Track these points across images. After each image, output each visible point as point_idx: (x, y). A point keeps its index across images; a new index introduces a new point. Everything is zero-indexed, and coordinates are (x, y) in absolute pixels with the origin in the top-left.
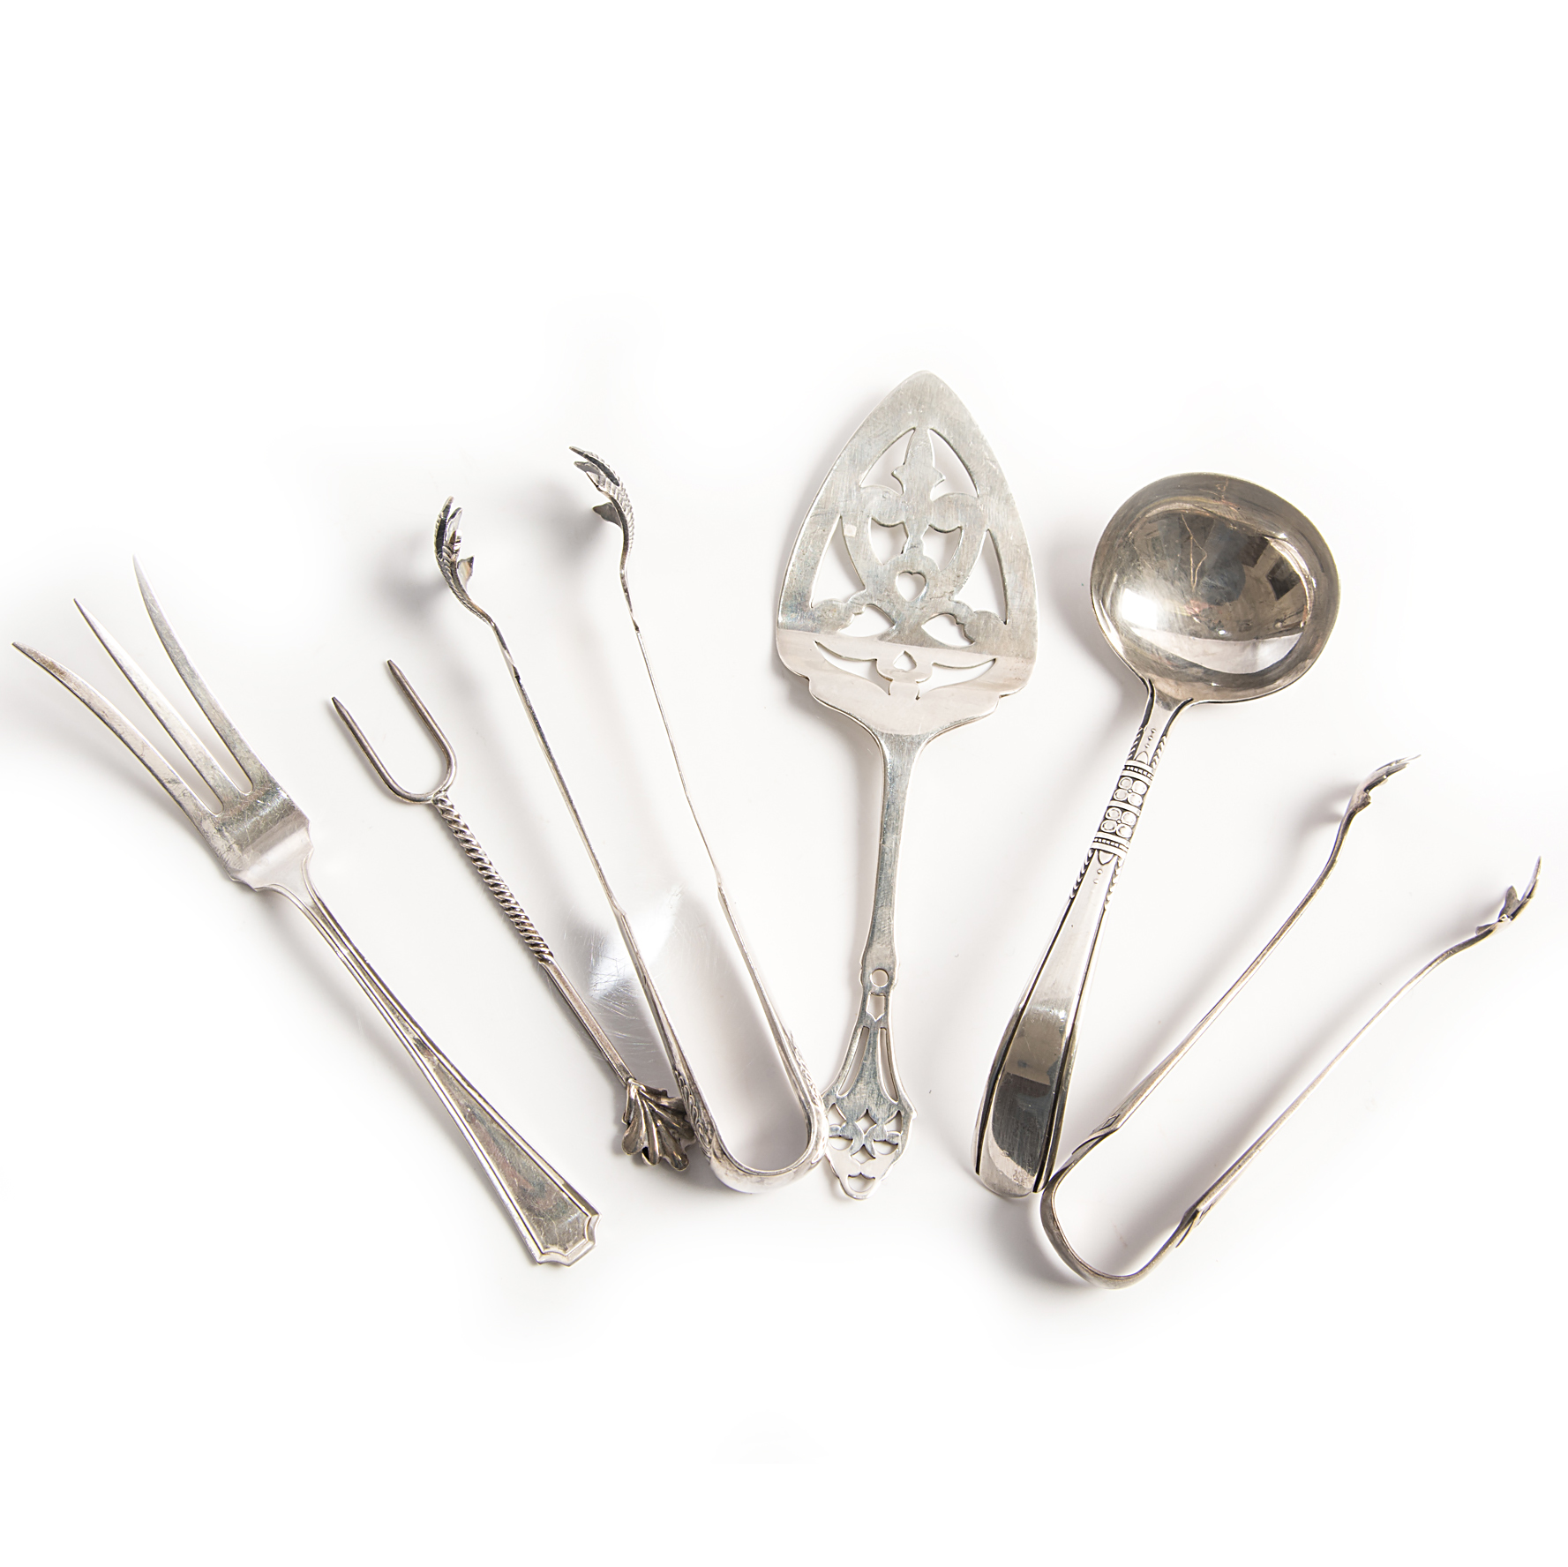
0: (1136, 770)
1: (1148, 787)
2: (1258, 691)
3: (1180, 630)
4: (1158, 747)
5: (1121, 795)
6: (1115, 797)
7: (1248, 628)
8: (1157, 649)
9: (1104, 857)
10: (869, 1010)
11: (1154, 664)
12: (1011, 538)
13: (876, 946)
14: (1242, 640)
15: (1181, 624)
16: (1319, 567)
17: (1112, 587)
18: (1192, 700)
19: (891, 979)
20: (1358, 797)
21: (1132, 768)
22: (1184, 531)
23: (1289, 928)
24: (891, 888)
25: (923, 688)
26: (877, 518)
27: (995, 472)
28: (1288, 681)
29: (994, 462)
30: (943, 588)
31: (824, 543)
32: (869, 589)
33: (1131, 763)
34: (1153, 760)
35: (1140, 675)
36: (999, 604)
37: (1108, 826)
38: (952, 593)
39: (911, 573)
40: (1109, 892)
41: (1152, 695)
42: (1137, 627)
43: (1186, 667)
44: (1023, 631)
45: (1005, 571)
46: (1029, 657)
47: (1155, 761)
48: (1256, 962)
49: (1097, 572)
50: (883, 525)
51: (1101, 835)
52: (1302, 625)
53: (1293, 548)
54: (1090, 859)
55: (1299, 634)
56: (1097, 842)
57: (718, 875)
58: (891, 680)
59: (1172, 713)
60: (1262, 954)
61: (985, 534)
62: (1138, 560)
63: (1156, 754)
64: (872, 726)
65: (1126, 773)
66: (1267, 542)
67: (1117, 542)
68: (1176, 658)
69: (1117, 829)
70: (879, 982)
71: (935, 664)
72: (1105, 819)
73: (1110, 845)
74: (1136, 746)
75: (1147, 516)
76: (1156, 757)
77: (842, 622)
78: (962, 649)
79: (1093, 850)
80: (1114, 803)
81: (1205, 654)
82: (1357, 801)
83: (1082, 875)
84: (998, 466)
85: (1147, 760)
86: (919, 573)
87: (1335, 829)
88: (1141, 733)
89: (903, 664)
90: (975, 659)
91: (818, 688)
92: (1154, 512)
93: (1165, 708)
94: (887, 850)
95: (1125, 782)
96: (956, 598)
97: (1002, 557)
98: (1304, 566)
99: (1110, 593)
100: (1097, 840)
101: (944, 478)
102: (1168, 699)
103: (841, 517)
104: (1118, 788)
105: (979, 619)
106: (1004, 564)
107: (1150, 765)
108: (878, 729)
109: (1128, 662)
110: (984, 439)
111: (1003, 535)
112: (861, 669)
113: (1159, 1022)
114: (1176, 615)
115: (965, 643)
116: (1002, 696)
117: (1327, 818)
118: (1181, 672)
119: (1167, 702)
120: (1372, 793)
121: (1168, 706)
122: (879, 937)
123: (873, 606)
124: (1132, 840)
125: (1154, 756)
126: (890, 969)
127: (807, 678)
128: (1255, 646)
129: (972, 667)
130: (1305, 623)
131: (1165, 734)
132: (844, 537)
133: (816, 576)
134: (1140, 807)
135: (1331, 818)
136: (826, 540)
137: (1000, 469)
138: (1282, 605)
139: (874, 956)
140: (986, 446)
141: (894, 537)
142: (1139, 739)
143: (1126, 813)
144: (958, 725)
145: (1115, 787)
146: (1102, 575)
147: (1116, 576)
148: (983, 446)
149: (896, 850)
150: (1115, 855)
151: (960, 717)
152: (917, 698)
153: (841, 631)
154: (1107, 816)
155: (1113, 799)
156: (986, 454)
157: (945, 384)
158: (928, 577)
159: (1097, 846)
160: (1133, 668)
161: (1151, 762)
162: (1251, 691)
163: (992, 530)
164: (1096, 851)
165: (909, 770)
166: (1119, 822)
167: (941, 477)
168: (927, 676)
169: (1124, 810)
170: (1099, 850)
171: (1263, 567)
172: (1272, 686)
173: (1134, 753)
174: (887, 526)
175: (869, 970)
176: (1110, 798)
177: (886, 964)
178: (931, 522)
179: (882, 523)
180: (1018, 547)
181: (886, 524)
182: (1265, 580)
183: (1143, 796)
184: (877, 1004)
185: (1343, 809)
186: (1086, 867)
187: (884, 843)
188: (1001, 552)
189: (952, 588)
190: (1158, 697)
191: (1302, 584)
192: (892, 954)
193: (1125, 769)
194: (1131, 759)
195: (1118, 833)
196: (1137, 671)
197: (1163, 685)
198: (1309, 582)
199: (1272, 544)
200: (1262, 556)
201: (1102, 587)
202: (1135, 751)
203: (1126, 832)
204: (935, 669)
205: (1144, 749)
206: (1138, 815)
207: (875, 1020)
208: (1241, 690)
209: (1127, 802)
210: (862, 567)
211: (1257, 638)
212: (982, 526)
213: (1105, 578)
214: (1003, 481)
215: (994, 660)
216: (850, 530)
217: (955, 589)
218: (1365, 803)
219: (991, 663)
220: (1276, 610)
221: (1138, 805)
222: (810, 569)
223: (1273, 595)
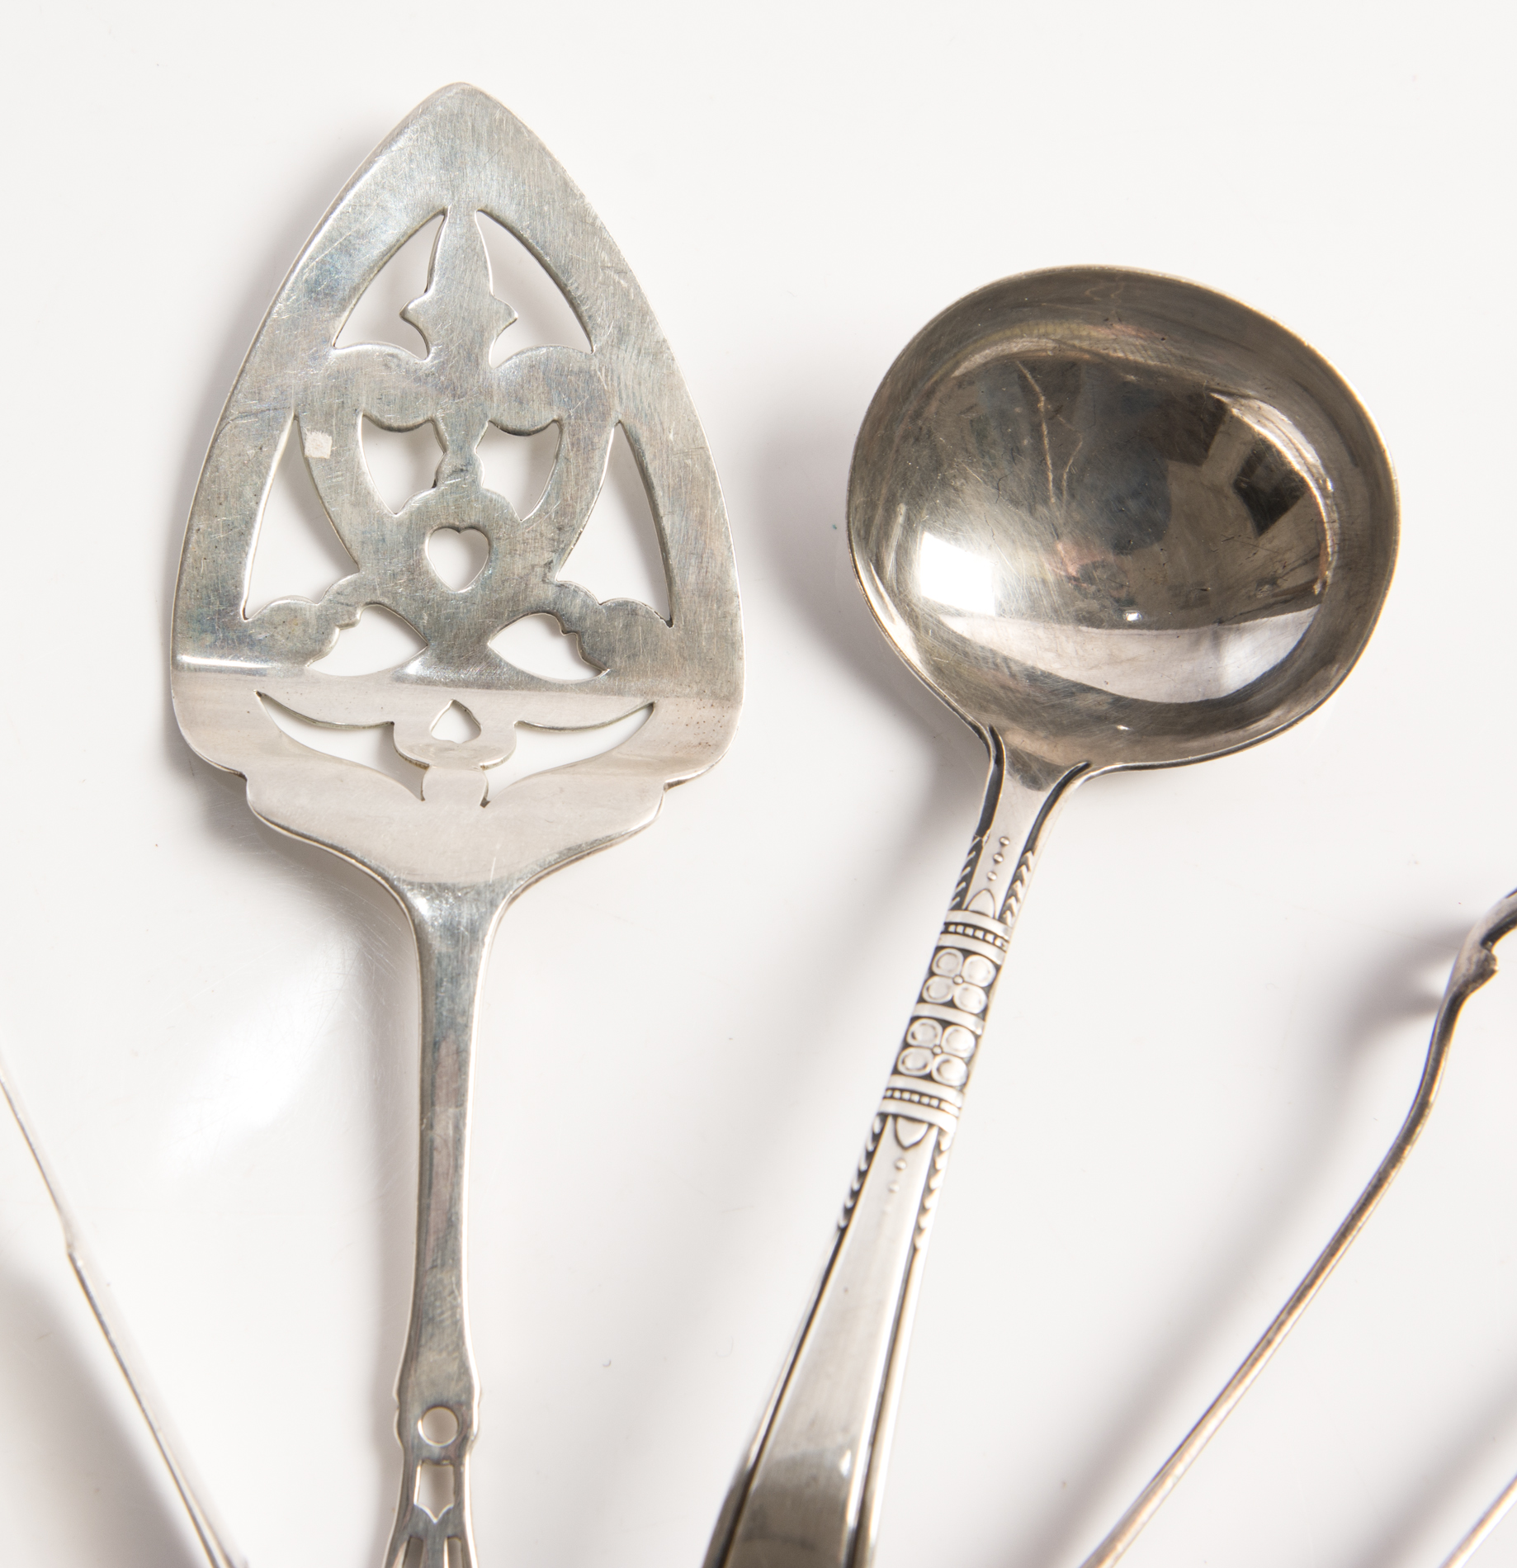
0: (970, 931)
1: (998, 968)
2: (1232, 735)
3: (1056, 611)
4: (1017, 877)
5: (937, 989)
6: (925, 996)
7: (1203, 599)
8: (1006, 659)
9: (909, 1133)
10: (421, 1497)
11: (1002, 693)
12: (671, 437)
13: (430, 1358)
14: (1193, 627)
15: (1055, 598)
16: (1347, 458)
17: (897, 532)
18: (1087, 766)
19: (464, 1427)
20: (1469, 959)
21: (960, 929)
22: (1026, 388)
23: (1333, 1261)
24: (451, 1224)
25: (499, 777)
26: (375, 413)
27: (626, 294)
28: (1298, 710)
29: (623, 271)
30: (530, 556)
31: (263, 476)
32: (368, 572)
33: (959, 916)
34: (1006, 908)
35: (970, 718)
36: (654, 582)
37: (913, 1061)
38: (549, 565)
39: (458, 530)
40: (923, 1209)
41: (999, 761)
42: (959, 614)
43: (1073, 694)
44: (710, 638)
45: (662, 511)
46: (726, 694)
47: (1010, 908)
48: (1266, 1341)
49: (860, 499)
50: (390, 429)
51: (900, 1082)
52: (1317, 589)
53: (1285, 419)
54: (876, 1138)
55: (1312, 611)
56: (892, 1097)
57: (67, 1226)
58: (425, 767)
59: (1043, 796)
60: (1278, 1324)
61: (611, 434)
62: (950, 466)
63: (1011, 893)
64: (392, 874)
65: (949, 940)
66: (1221, 408)
67: (899, 431)
68: (1047, 676)
69: (932, 1067)
70: (439, 1430)
71: (523, 725)
72: (906, 1045)
73: (920, 1103)
74: (967, 879)
75: (957, 373)
76: (1012, 901)
77: (313, 649)
78: (580, 687)
79: (883, 1117)
80: (925, 1010)
81: (1113, 661)
82: (1467, 968)
83: (862, 1175)
84: (632, 281)
85: (992, 906)
86: (472, 527)
87: (1423, 1030)
88: (977, 848)
89: (450, 728)
90: (610, 707)
91: (262, 796)
92: (978, 359)
93: (1029, 787)
94: (438, 1142)
95: (947, 962)
96: (561, 575)
97: (655, 481)
98: (1311, 456)
99: (894, 543)
100: (891, 1093)
101: (516, 315)
102: (1035, 767)
103: (296, 417)
104: (931, 974)
105: (610, 619)
106: (659, 493)
107: (1001, 919)
108: (403, 877)
109: (943, 692)
110: (598, 223)
111: (651, 431)
112: (360, 748)
113: (1064, 1483)
114: (1044, 582)
115: (581, 674)
116: (671, 785)
117: (1410, 1005)
118: (1062, 706)
119: (1032, 772)
120: (1500, 949)
121: (1034, 782)
122: (432, 1336)
123: (377, 607)
124: (968, 1089)
125: (1008, 897)
126: (460, 1404)
127: (242, 776)
128: (1217, 641)
129: (603, 725)
130: (1324, 584)
131: (1030, 846)
132: (307, 460)
133: (251, 551)
134: (983, 1014)
135: (1416, 1005)
136: (268, 468)
137: (637, 288)
138: (1276, 542)
139: (424, 1378)
140: (602, 240)
141: (417, 451)
142: (972, 863)
143: (950, 1030)
144: (575, 854)
145: (923, 972)
146: (871, 505)
147: (902, 509)
148: (597, 240)
149: (458, 1142)
150: (931, 1125)
151: (578, 838)
152: (484, 803)
153: (315, 667)
154: (910, 1040)
155: (921, 1000)
156: (604, 255)
157: (505, 110)
158: (494, 535)
159: (892, 1107)
160: (955, 704)
161: (1003, 912)
162: (1220, 738)
163: (628, 422)
164: (890, 1121)
165: (473, 963)
166: (937, 1050)
167: (510, 314)
168: (504, 750)
169: (945, 1024)
170: (896, 1117)
171: (1224, 464)
172: (1262, 723)
173: (961, 894)
174: (399, 430)
175: (415, 1409)
176: (916, 997)
177: (451, 1392)
178: (492, 415)
179: (387, 422)
180: (687, 455)
181: (395, 424)
182: (1230, 492)
183: (988, 990)
184: (438, 1484)
185: (1439, 982)
186: (870, 1156)
187: (431, 1127)
188: (652, 468)
189: (547, 556)
190: (1012, 765)
191: (1312, 496)
192: (464, 1370)
193: (946, 931)
194: (957, 907)
195: (935, 1075)
196: (962, 710)
197: (1017, 739)
198: (1323, 489)
199: (1235, 411)
200: (1218, 438)
201: (874, 531)
202: (965, 890)
203: (955, 1073)
204: (523, 738)
205: (984, 883)
206: (978, 1032)
207: (435, 1520)
208: (1194, 738)
209: (951, 1004)
210: (350, 523)
211: (1221, 622)
212: (604, 416)
213: (880, 512)
214: (644, 314)
215: (651, 707)
216: (319, 445)
217: (554, 556)
218: (1483, 972)
219: (642, 714)
220: (1262, 553)
221: (978, 1009)
222: (239, 535)
223: (1250, 526)
